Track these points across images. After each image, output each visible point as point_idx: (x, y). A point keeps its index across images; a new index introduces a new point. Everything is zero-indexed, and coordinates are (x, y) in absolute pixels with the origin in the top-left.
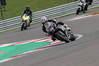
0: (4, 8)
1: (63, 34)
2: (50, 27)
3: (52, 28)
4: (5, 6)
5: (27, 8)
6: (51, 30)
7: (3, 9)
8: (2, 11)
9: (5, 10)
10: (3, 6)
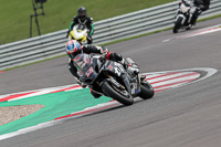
0: (42, 7)
1: (118, 84)
2: (87, 66)
3: (91, 70)
4: (44, 5)
5: (80, 11)
6: (88, 75)
7: (39, 11)
8: (36, 15)
9: (43, 14)
10: (39, 5)
